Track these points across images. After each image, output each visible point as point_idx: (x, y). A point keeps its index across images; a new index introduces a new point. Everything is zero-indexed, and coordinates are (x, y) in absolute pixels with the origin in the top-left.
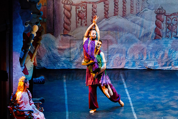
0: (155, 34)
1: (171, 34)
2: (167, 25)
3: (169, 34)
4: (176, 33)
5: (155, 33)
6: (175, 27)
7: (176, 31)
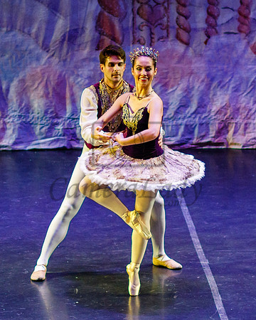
0: (97, 34)
1: (151, 33)
2: (138, 5)
3: (144, 34)
4: (166, 31)
5: (96, 30)
6: (162, 9)
7: (165, 24)
